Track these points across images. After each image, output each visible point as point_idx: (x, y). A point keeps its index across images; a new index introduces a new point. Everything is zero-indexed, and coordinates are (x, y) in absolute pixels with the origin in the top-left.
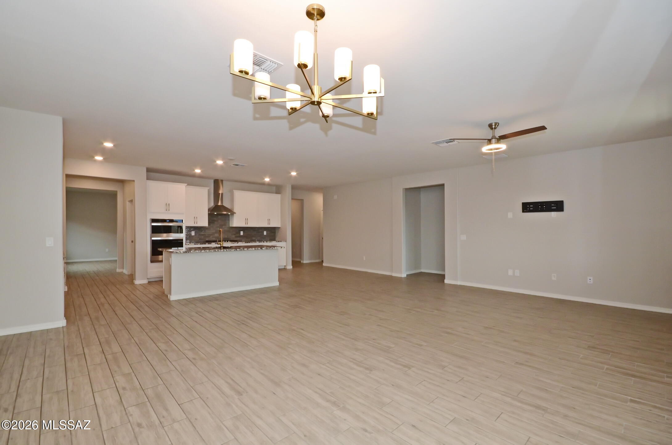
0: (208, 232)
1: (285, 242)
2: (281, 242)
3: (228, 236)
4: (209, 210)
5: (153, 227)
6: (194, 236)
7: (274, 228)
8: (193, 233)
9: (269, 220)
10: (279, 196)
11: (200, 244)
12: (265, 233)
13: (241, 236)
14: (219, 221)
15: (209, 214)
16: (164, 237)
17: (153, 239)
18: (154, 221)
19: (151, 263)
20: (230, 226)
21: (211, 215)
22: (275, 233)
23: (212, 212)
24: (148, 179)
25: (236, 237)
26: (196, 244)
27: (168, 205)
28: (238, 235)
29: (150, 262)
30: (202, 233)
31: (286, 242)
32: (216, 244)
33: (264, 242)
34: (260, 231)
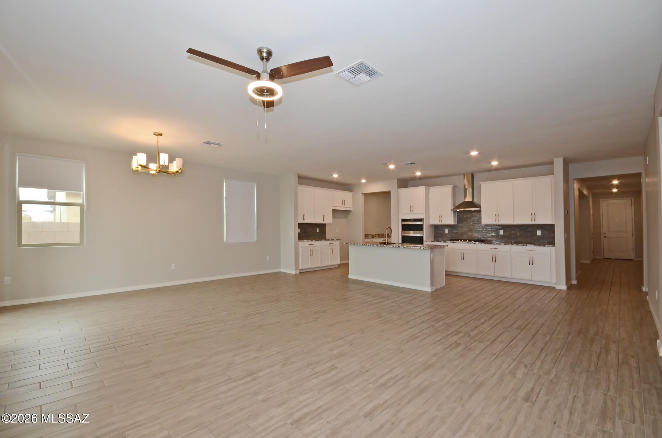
0: (460, 230)
5: (403, 225)
6: (447, 234)
9: (533, 215)
11: (436, 242)
12: (539, 233)
16: (412, 233)
17: (403, 234)
23: (455, 210)
27: (411, 207)
30: (455, 231)
32: (450, 242)
33: (513, 245)
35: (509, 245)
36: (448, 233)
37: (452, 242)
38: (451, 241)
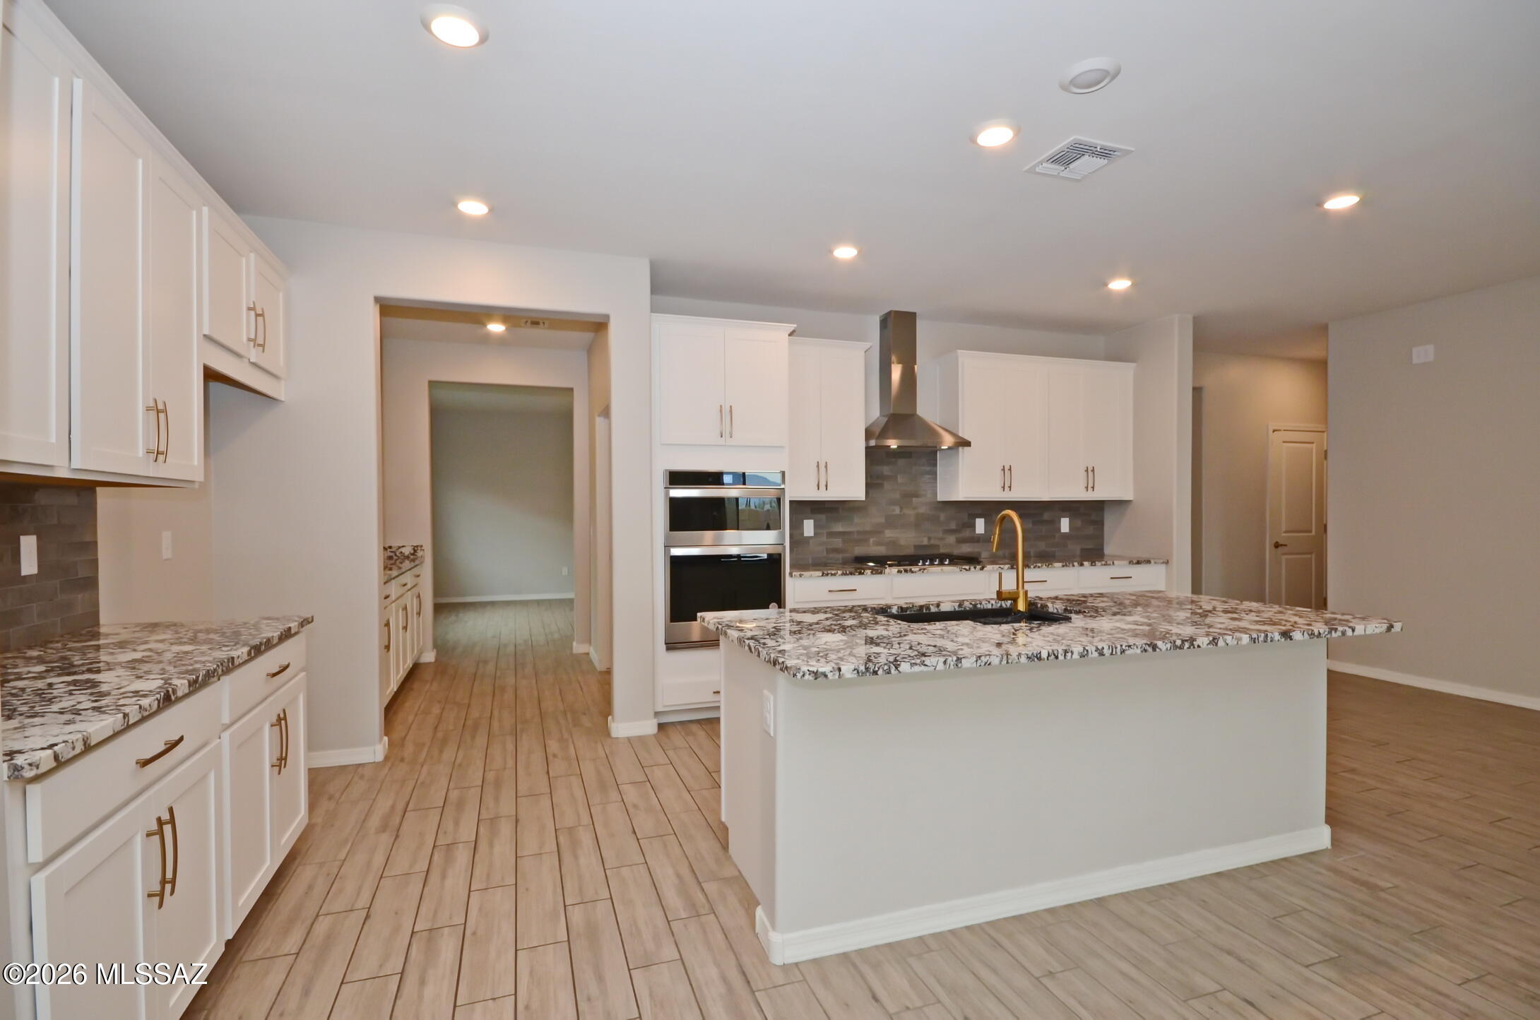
0: (859, 523)
1: (1164, 566)
2: (1148, 565)
3: (930, 539)
4: (869, 434)
5: (675, 504)
6: (811, 538)
7: (1099, 507)
8: (809, 527)
9: (1090, 471)
10: (1124, 373)
11: (843, 574)
12: (1065, 525)
13: (977, 539)
14: (900, 479)
15: (870, 452)
17: (676, 552)
18: (677, 478)
19: (668, 649)
20: (939, 499)
21: (875, 456)
22: (1100, 524)
23: (880, 442)
24: (655, 309)
25: (961, 541)
26: (827, 575)
27: (726, 414)
28: (966, 533)
29: (664, 646)
30: (839, 528)
31: (1167, 563)
32: (899, 572)
33: (1082, 565)
34: (1046, 516)
35: (1073, 566)
36: (812, 534)
37: (906, 571)
38: (902, 568)
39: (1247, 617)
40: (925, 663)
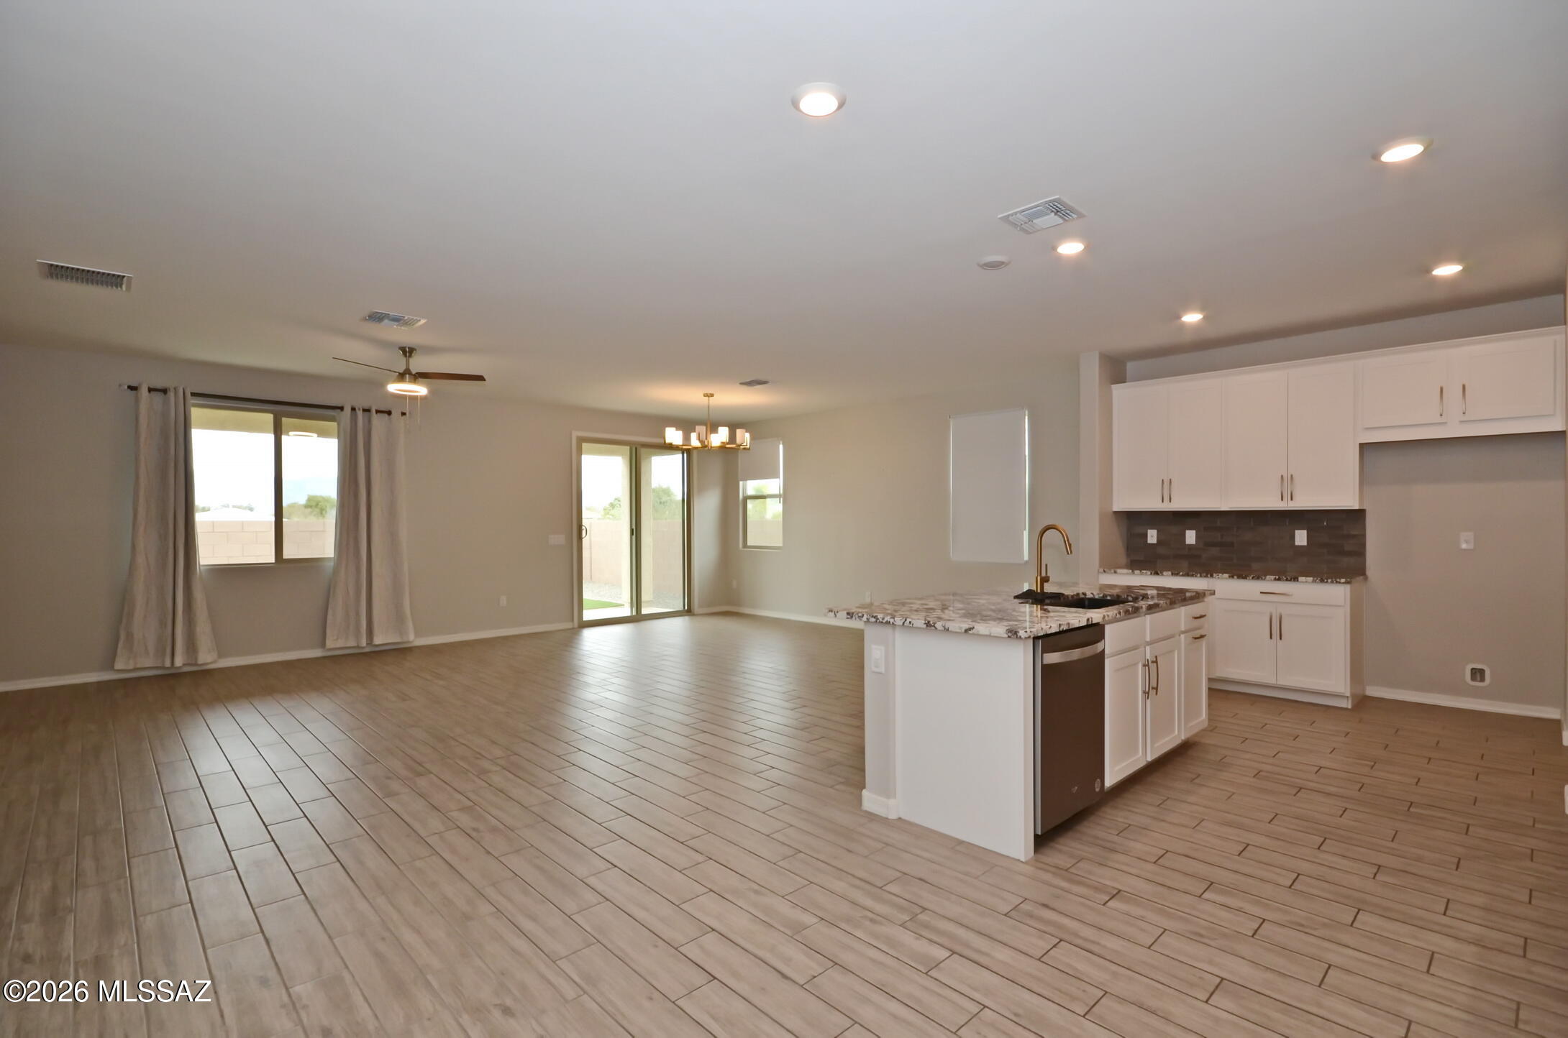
39: (918, 606)
40: (1045, 584)
